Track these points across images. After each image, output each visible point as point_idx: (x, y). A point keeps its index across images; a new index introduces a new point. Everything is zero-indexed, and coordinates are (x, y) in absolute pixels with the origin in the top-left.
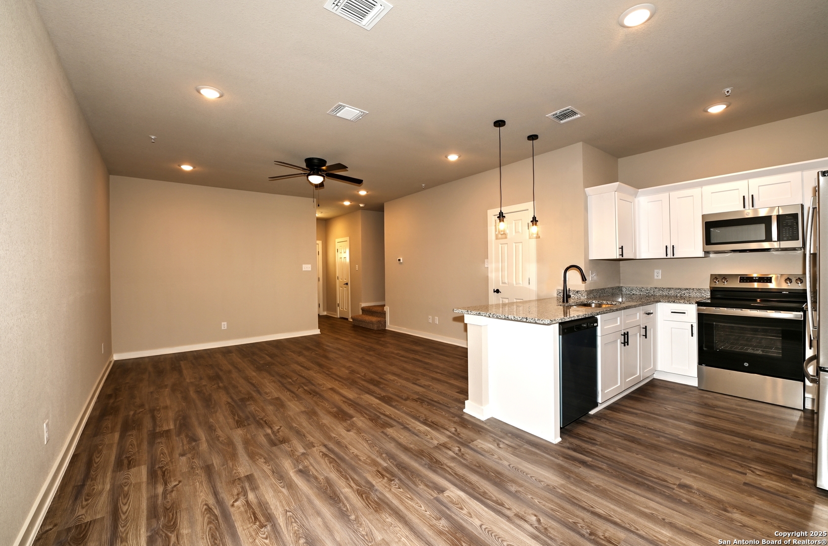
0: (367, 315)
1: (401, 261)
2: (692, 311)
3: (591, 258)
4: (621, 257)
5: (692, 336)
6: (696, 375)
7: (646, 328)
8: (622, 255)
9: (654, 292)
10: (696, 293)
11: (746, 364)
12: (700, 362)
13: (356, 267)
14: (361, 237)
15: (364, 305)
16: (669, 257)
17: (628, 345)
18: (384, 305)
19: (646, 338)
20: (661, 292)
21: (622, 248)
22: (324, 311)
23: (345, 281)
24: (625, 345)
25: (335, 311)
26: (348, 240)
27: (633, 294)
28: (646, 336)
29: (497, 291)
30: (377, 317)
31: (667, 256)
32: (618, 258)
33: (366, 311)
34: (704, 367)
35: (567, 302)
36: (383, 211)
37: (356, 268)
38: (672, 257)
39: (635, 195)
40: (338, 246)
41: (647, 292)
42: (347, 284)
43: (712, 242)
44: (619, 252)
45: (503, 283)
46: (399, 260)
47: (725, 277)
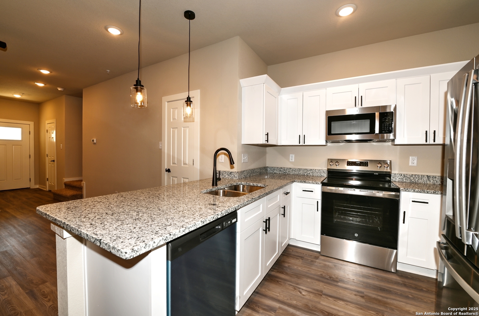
0: (69, 188)
1: (95, 142)
2: (317, 189)
3: (243, 143)
4: (266, 143)
5: (318, 211)
6: (319, 243)
7: (284, 208)
8: (267, 141)
9: (289, 171)
10: (317, 173)
11: (356, 235)
12: (322, 233)
13: (61, 145)
14: (64, 120)
15: (66, 180)
16: (301, 144)
17: (269, 230)
18: (82, 181)
19: (284, 217)
20: (294, 172)
21: (267, 134)
22: (35, 184)
23: (53, 159)
24: (266, 233)
25: (45, 185)
26: (55, 122)
27: (275, 173)
28: (284, 215)
29: (168, 171)
30: (76, 191)
31: (299, 143)
32: (264, 143)
33: (68, 186)
34: (324, 236)
35: (216, 185)
36: (82, 97)
37: (60, 147)
38: (303, 144)
39: (279, 92)
40: (47, 127)
41: (284, 171)
42: (54, 161)
43: (332, 133)
44: (265, 138)
45: (173, 163)
46: (93, 141)
47: (337, 161)
